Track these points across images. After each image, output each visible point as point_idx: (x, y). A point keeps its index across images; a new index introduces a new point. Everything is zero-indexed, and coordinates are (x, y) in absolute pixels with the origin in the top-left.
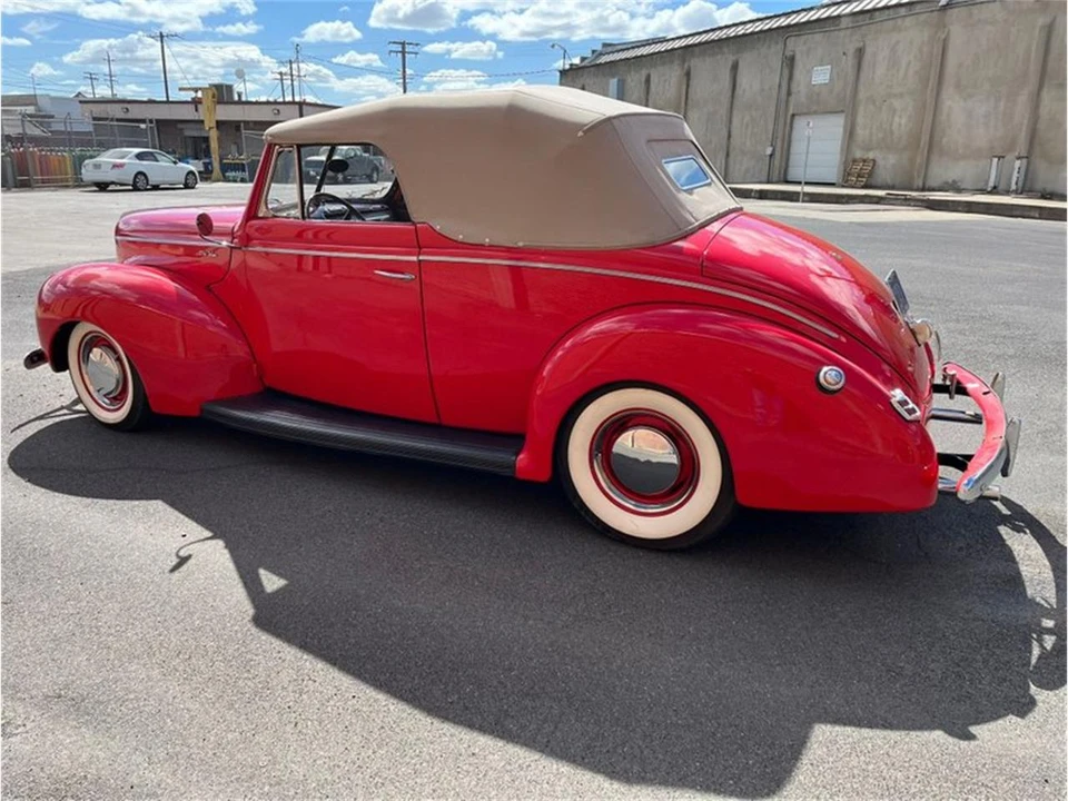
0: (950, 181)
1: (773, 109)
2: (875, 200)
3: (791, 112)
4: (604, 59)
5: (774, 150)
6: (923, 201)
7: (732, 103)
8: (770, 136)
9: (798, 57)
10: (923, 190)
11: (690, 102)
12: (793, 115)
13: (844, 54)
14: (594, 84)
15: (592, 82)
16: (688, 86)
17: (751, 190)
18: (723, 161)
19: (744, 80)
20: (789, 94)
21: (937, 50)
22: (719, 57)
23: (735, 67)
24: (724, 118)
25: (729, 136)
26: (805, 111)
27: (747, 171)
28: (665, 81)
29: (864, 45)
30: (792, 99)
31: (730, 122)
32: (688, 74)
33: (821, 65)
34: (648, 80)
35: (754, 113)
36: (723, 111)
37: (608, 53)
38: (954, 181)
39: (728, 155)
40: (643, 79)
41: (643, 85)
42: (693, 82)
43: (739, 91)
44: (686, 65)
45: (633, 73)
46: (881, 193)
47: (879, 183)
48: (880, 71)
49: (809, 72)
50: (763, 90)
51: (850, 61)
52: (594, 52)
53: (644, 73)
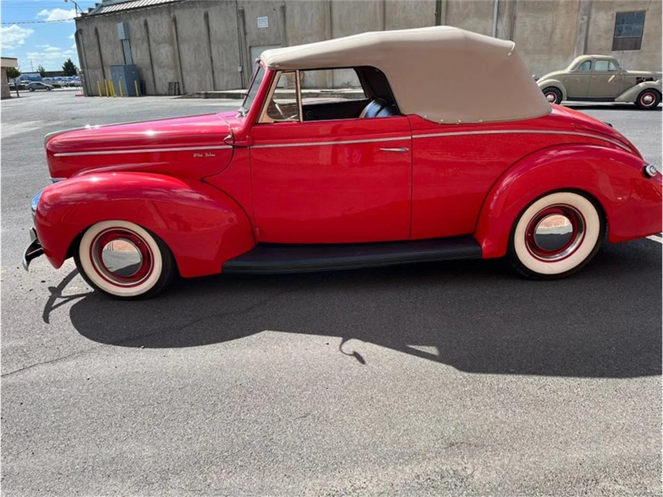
0: (346, 82)
1: (236, 43)
2: (315, 95)
3: (248, 45)
4: (106, 10)
5: (243, 68)
6: (342, 94)
7: (209, 39)
8: (239, 60)
9: (246, 11)
10: (333, 88)
11: (180, 39)
12: (250, 47)
13: (274, 10)
14: (104, 26)
15: (102, 25)
16: (176, 28)
17: (240, 94)
18: (211, 76)
19: (214, 24)
20: (245, 34)
21: (327, 8)
22: (194, 9)
23: (206, 16)
24: (206, 49)
25: (212, 61)
26: (257, 44)
27: (228, 82)
28: (159, 25)
29: (285, 5)
30: (248, 36)
31: (210, 52)
32: (175, 20)
33: (261, 16)
34: (146, 24)
35: (225, 46)
36: (205, 44)
37: (108, 6)
38: (348, 83)
39: (213, 73)
40: (142, 23)
41: (143, 27)
42: (179, 26)
43: (212, 32)
44: (172, 15)
45: (133, 19)
46: (318, 91)
47: (309, 86)
48: (297, 19)
49: (255, 21)
50: (228, 31)
51: (279, 13)
52: (97, 5)
53: (142, 19)
